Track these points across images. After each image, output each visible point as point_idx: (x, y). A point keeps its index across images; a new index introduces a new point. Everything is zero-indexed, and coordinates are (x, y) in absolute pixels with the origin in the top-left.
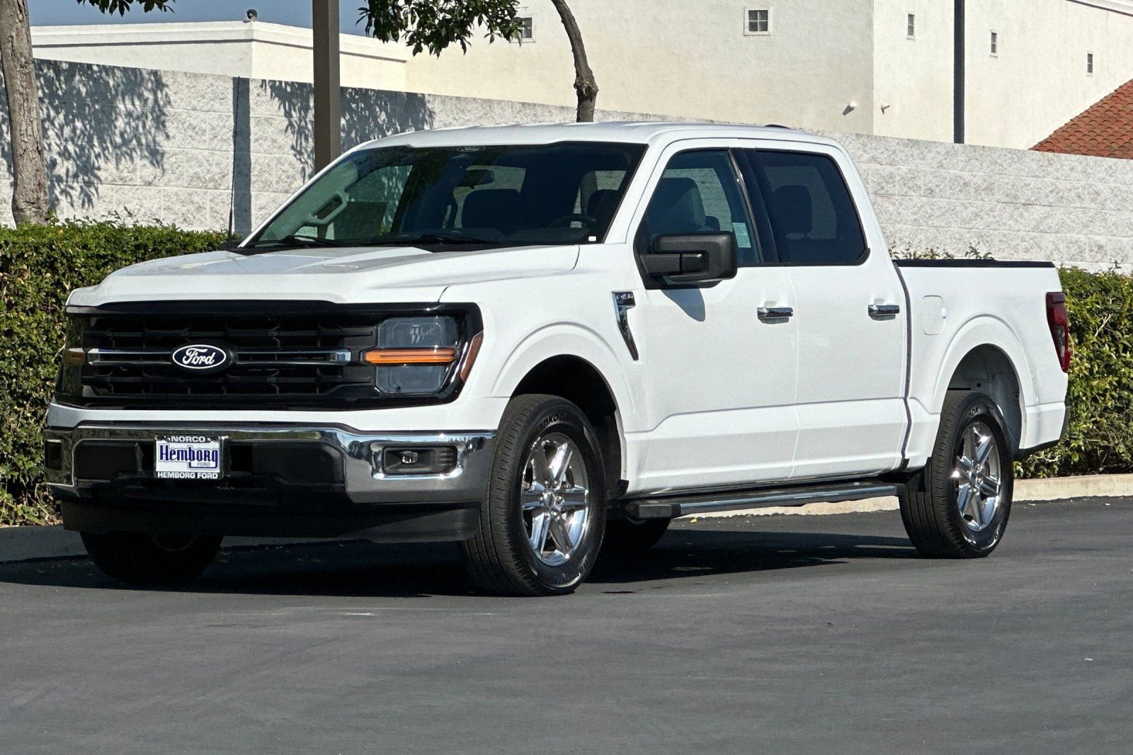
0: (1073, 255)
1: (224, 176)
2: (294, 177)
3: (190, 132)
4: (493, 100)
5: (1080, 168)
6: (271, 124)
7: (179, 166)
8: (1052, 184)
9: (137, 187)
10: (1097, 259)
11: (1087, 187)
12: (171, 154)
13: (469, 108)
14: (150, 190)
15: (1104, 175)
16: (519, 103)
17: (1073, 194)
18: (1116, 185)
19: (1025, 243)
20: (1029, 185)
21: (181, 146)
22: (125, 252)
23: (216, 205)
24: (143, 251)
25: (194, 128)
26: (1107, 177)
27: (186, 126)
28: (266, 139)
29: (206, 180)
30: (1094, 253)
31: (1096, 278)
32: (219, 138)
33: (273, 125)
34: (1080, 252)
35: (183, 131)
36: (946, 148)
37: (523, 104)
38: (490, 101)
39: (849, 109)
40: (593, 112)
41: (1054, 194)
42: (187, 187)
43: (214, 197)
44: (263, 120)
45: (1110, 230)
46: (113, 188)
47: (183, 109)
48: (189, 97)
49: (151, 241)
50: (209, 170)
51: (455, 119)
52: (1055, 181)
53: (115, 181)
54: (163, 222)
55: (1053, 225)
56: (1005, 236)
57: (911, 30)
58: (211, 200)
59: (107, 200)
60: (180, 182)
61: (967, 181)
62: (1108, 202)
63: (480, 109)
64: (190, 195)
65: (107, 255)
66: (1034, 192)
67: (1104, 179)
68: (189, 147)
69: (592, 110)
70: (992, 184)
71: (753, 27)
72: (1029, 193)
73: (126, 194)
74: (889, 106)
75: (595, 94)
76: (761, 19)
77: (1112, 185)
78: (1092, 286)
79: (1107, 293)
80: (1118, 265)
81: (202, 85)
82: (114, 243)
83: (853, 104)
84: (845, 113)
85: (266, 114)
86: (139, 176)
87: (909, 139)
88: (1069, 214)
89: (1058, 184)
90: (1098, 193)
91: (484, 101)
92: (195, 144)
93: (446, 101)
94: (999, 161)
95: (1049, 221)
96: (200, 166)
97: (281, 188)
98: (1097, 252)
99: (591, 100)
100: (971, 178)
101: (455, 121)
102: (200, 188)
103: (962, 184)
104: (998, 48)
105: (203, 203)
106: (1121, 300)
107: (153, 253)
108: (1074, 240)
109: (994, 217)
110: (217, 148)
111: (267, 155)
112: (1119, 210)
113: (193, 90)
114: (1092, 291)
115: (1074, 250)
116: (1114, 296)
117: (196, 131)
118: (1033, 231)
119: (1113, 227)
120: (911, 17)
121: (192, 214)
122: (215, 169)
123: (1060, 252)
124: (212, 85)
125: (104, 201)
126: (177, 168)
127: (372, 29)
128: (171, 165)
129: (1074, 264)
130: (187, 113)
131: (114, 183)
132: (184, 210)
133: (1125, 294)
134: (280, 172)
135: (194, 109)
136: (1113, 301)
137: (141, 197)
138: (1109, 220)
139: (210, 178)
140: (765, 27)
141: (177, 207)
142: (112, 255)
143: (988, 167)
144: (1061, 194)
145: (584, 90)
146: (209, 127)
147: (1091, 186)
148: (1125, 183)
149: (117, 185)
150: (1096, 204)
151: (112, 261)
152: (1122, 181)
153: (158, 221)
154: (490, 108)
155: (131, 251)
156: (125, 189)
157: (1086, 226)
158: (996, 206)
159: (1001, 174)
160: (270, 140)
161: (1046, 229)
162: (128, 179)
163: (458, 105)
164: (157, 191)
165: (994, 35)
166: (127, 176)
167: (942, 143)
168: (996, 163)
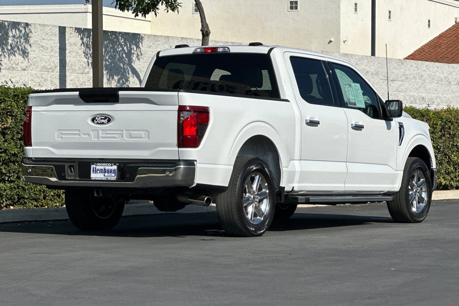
0: (412, 101)
1: (56, 67)
2: (85, 68)
3: (41, 49)
4: (170, 36)
5: (415, 66)
6: (76, 45)
7: (37, 63)
8: (403, 72)
9: (19, 71)
10: (422, 103)
11: (417, 73)
12: (33, 58)
13: (159, 39)
14: (24, 72)
15: (425, 69)
16: (180, 37)
17: (412, 76)
18: (430, 73)
19: (392, 96)
20: (394, 72)
21: (38, 54)
22: (9, 98)
23: (53, 79)
24: (17, 98)
25: (43, 47)
26: (426, 70)
27: (40, 46)
28: (74, 52)
29: (48, 69)
30: (420, 101)
31: (419, 111)
32: (54, 51)
33: (77, 46)
34: (415, 100)
35: (38, 48)
36: (359, 57)
37: (182, 38)
38: (168, 37)
39: (330, 42)
40: (208, 41)
41: (404, 76)
42: (40, 71)
43: (52, 76)
44: (73, 44)
45: (427, 91)
46: (9, 72)
47: (39, 39)
48: (41, 34)
49: (21, 93)
50: (49, 64)
51: (153, 44)
52: (404, 71)
53: (10, 68)
54: (27, 85)
55: (404, 89)
56: (383, 93)
57: (356, 10)
58: (50, 77)
59: (6, 76)
60: (37, 69)
61: (368, 70)
62: (427, 80)
63: (164, 40)
64: (42, 75)
65: (2, 99)
66: (396, 75)
67: (425, 70)
68: (41, 55)
69: (208, 40)
70: (378, 72)
71: (292, 8)
72: (394, 76)
73: (14, 74)
74: (346, 41)
75: (209, 34)
76: (295, 5)
77: (428, 73)
78: (417, 114)
79: (423, 117)
80: (429, 106)
81: (47, 29)
82: (5, 94)
83: (332, 40)
84: (329, 43)
85: (74, 42)
86: (20, 67)
87: (344, 54)
88: (410, 84)
89: (406, 72)
90: (422, 76)
91: (165, 36)
92: (44, 53)
93: (150, 36)
94: (381, 63)
95: (402, 87)
96: (46, 63)
97: (80, 72)
98: (422, 100)
99: (208, 36)
100: (369, 69)
101: (153, 45)
102: (46, 72)
103: (366, 72)
104: (391, 17)
105: (47, 78)
106: (429, 120)
107: (22, 98)
108: (412, 95)
109: (379, 85)
110: (53, 55)
111: (74, 58)
112: (431, 83)
113: (43, 31)
114: (417, 116)
115: (412, 99)
116: (426, 118)
117: (44, 48)
118: (396, 91)
119: (428, 90)
120: (356, 4)
121: (42, 82)
122: (52, 64)
123: (407, 100)
124: (51, 29)
125: (5, 77)
126: (36, 63)
127: (118, 6)
128: (34, 62)
129: (411, 105)
130: (40, 41)
131: (9, 69)
132: (39, 81)
133: (431, 117)
134: (80, 65)
135: (43, 39)
136: (426, 120)
137: (21, 75)
138: (427, 87)
139: (50, 68)
140: (296, 8)
141: (36, 79)
142: (4, 99)
143: (377, 65)
144: (407, 76)
145: (205, 32)
146: (49, 47)
147: (419, 73)
148: (433, 72)
149: (11, 70)
150: (421, 80)
151: (4, 102)
152: (432, 71)
153: (25, 85)
154: (168, 39)
155: (12, 97)
156: (14, 72)
157: (417, 89)
158: (380, 81)
159: (382, 68)
160: (76, 52)
161: (401, 91)
162: (15, 68)
163: (155, 38)
164: (28, 73)
165: (390, 12)
166: (15, 67)
167: (357, 55)
168: (380, 63)
